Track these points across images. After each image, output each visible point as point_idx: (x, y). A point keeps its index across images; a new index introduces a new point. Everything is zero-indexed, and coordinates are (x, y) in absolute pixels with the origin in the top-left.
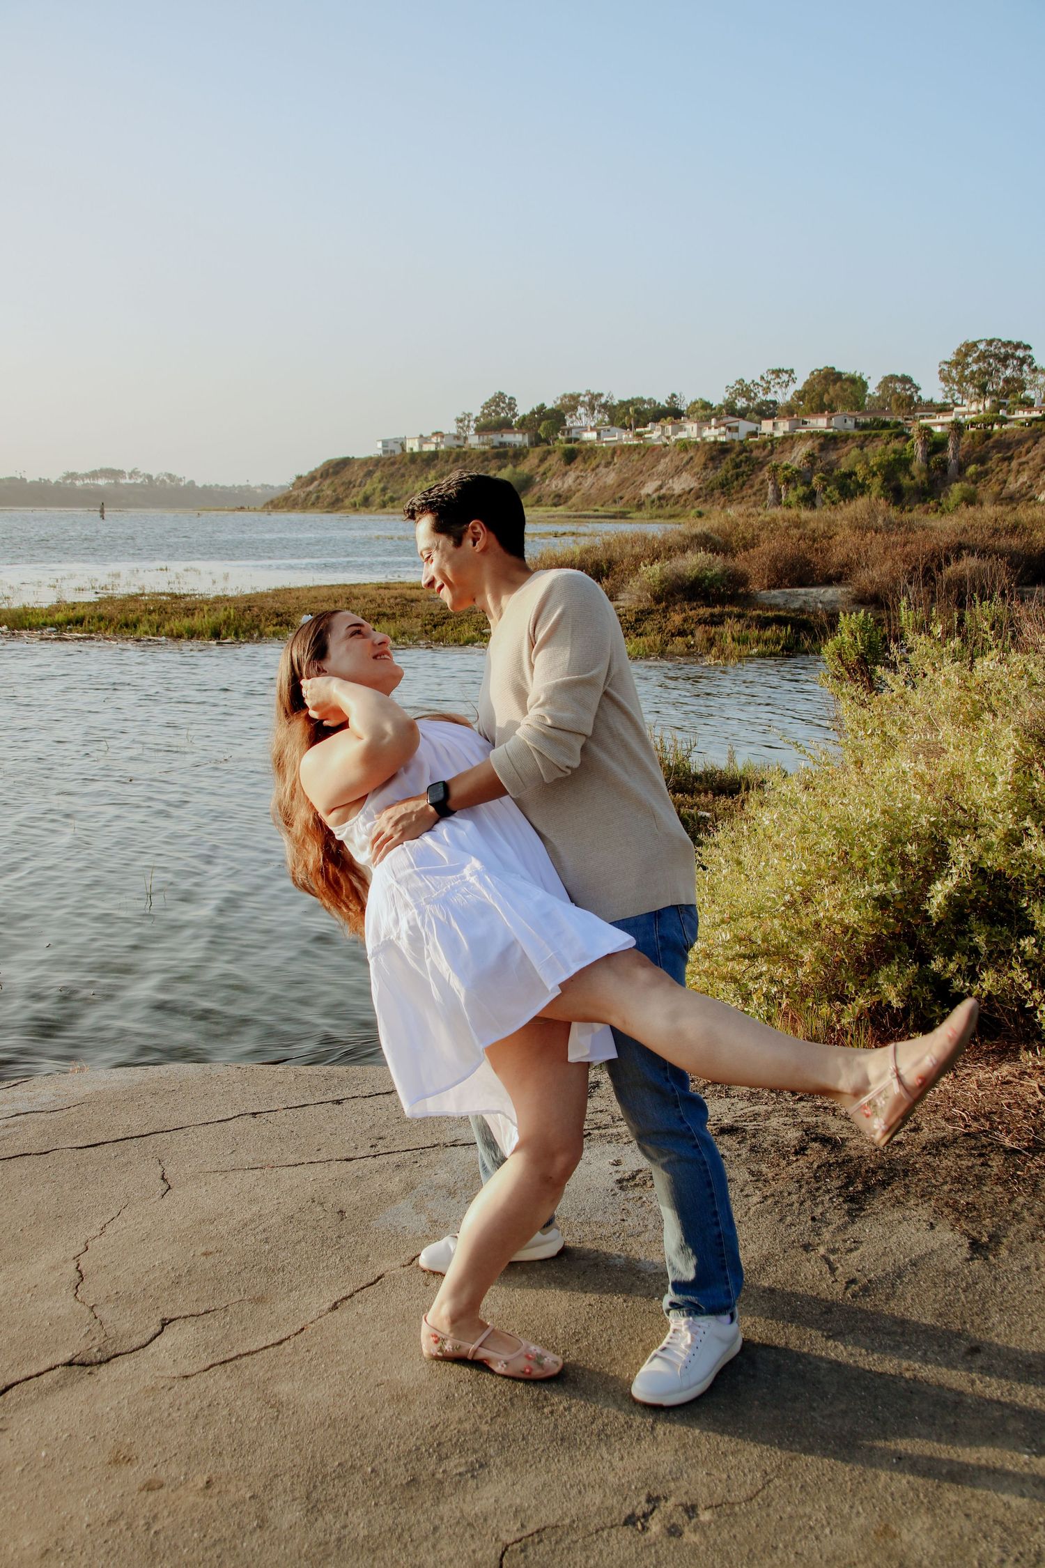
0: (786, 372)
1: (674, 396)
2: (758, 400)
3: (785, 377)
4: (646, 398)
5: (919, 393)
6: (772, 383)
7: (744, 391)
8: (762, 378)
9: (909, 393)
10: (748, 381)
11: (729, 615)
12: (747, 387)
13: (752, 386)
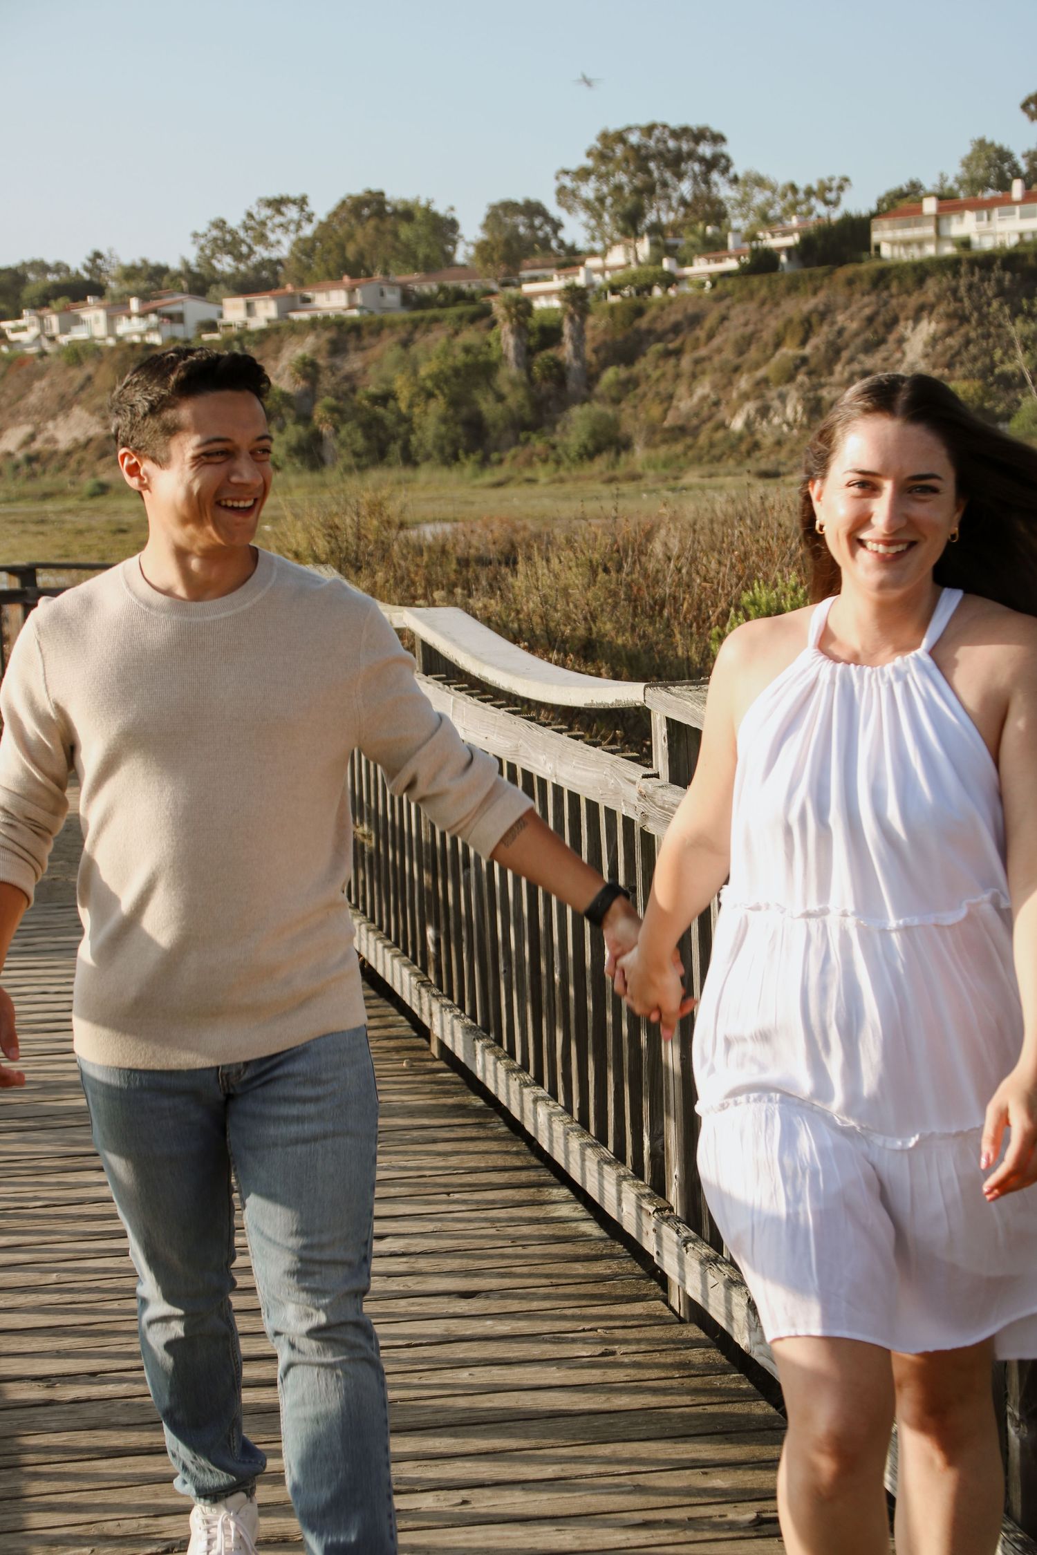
0: (294, 202)
1: (98, 255)
2: (255, 259)
3: (292, 212)
4: (50, 260)
5: (562, 234)
6: (270, 224)
7: (226, 241)
8: (250, 216)
9: (540, 234)
12: (233, 233)
13: (242, 234)
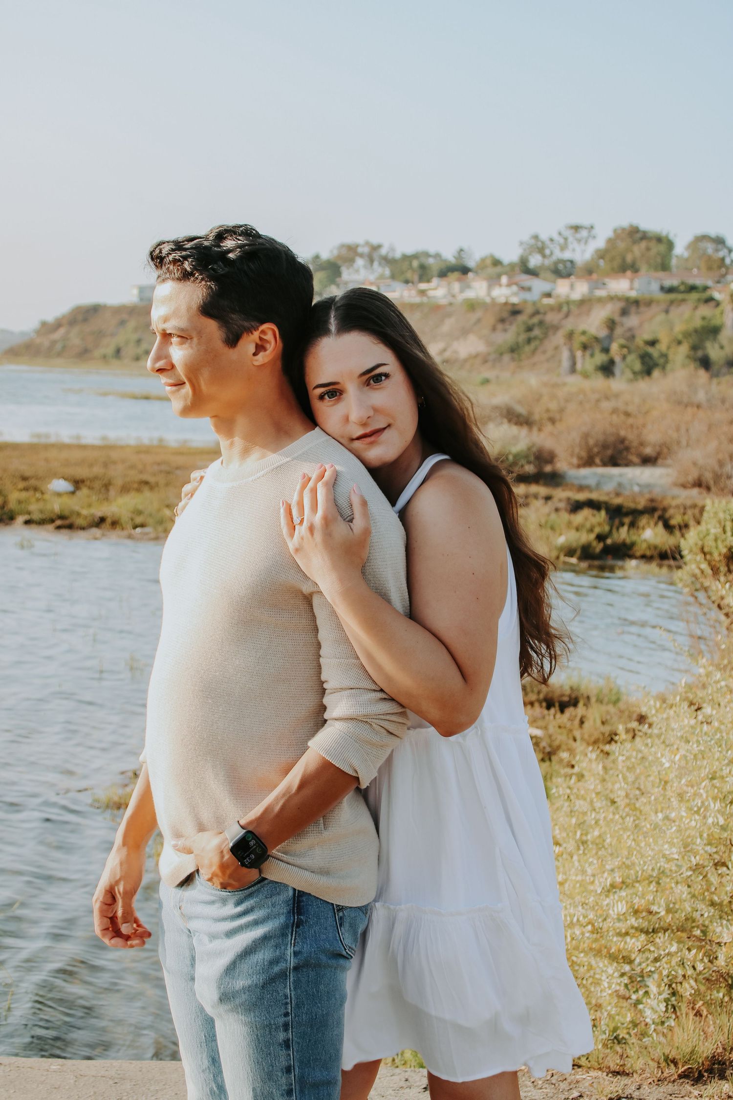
0: (586, 228)
1: (461, 250)
2: (554, 258)
3: (584, 233)
6: (570, 240)
7: (538, 246)
8: (560, 234)
10: (544, 237)
11: (536, 496)
12: (543, 243)
13: (548, 243)
